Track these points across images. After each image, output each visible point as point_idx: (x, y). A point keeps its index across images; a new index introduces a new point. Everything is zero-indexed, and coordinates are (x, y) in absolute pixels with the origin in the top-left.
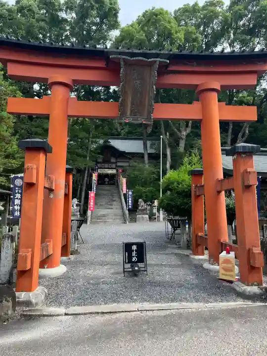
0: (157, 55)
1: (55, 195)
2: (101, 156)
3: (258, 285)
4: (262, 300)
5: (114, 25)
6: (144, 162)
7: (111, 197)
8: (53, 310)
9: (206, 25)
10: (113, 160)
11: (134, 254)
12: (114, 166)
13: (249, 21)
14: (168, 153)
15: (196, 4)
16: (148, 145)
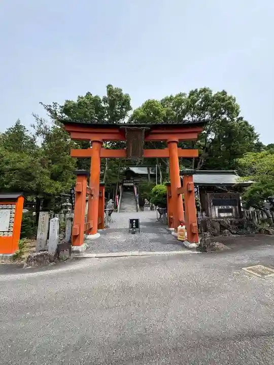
0: (144, 126)
1: (94, 198)
2: (125, 176)
3: (196, 243)
4: (197, 250)
5: (129, 108)
6: (148, 179)
8: (90, 255)
9: (178, 106)
10: (132, 178)
11: (134, 224)
12: (132, 181)
13: (201, 103)
14: (161, 173)
15: (171, 96)
16: (150, 170)
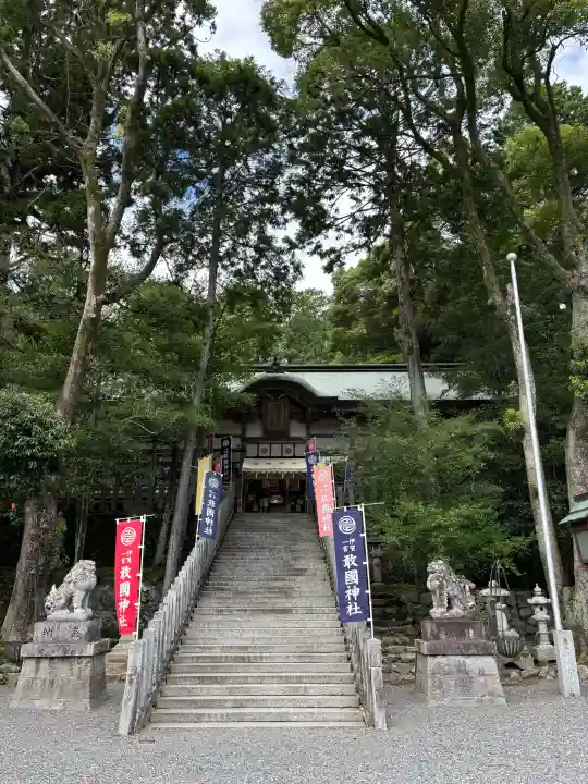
7: (287, 556)
10: (297, 431)
12: (300, 450)
